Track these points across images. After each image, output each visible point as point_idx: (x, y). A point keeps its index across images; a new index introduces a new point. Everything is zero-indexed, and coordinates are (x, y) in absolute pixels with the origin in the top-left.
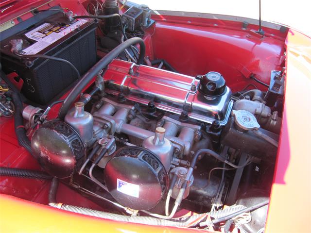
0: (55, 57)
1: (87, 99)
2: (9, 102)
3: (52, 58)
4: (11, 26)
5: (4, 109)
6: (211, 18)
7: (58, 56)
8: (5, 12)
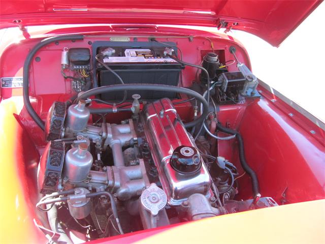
0: (116, 72)
1: (113, 110)
2: (83, 84)
3: (112, 71)
4: (126, 41)
5: (77, 86)
6: (314, 123)
7: (117, 73)
8: (129, 31)
